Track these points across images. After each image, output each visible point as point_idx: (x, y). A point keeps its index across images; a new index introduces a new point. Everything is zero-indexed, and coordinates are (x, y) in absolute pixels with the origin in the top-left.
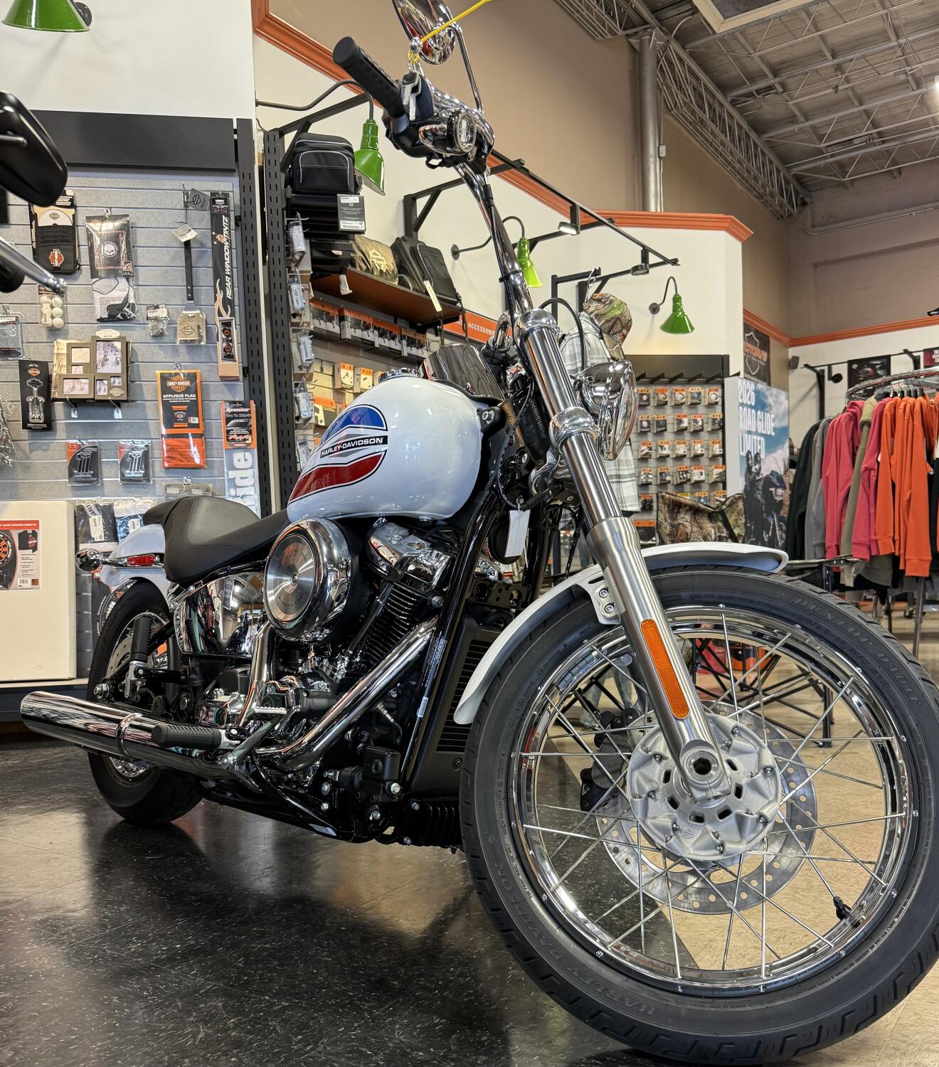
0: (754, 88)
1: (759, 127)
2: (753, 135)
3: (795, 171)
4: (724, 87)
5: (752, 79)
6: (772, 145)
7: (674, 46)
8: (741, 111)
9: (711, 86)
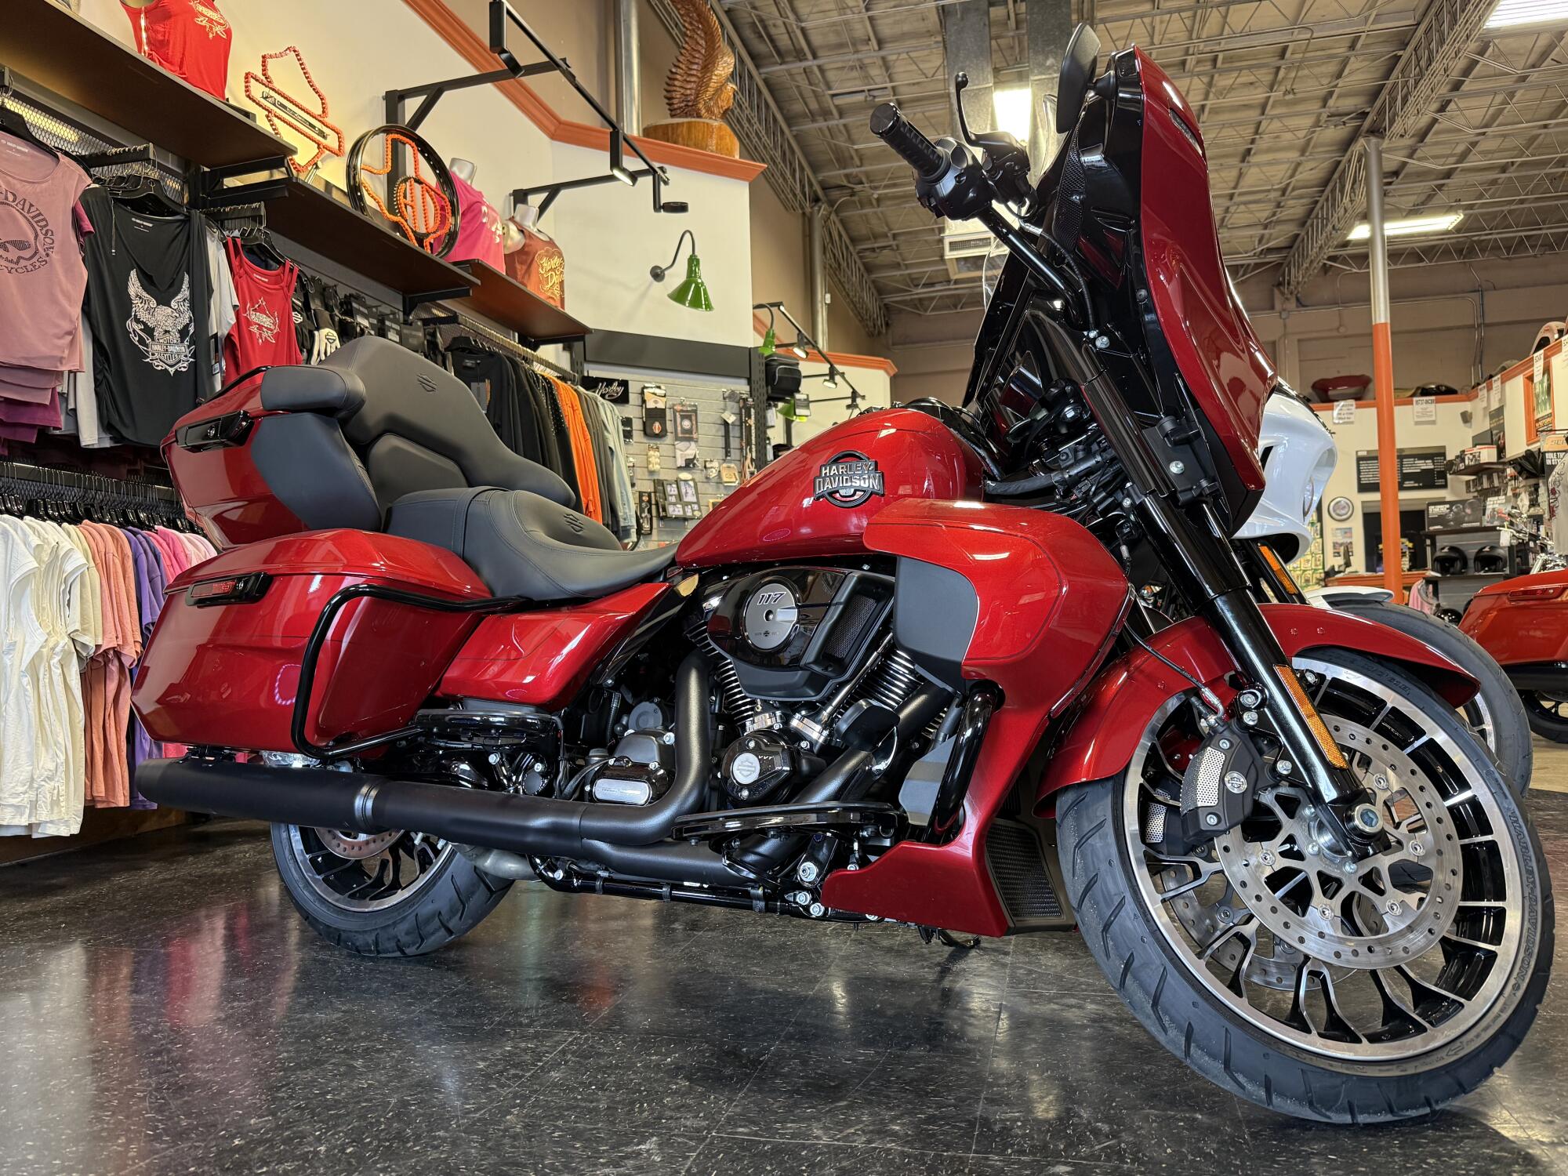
0: (876, 245)
1: (869, 268)
2: (865, 275)
3: (886, 301)
4: (853, 240)
5: (876, 237)
6: (874, 282)
7: (833, 217)
8: (861, 258)
9: (848, 242)
